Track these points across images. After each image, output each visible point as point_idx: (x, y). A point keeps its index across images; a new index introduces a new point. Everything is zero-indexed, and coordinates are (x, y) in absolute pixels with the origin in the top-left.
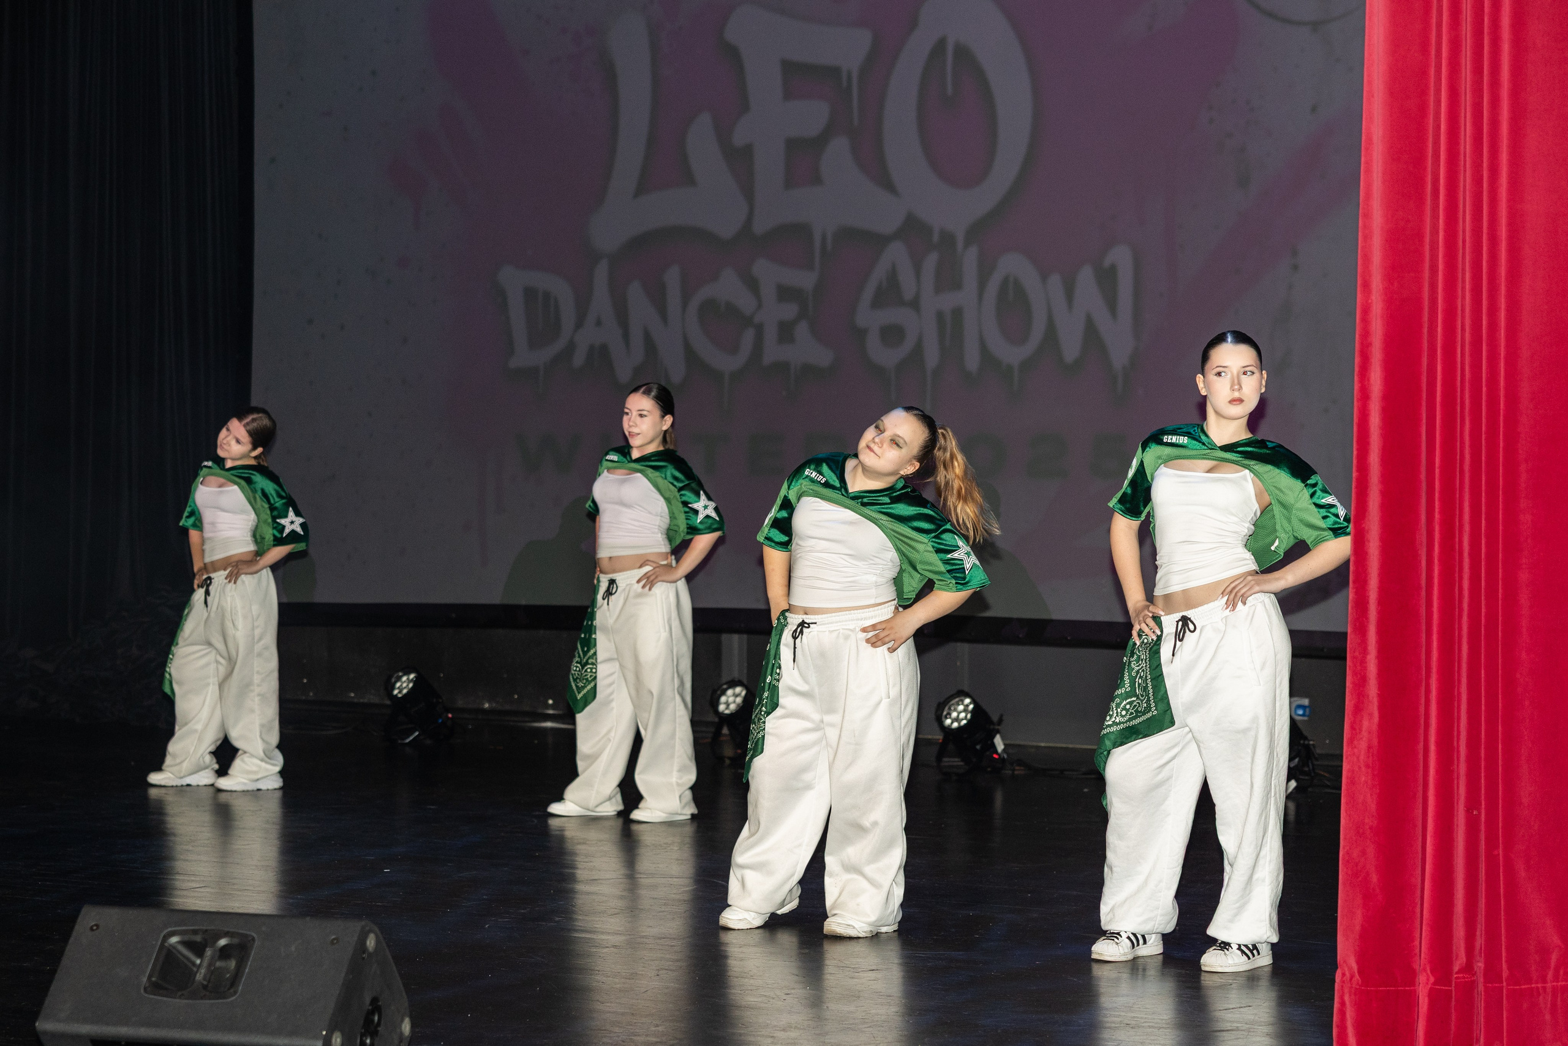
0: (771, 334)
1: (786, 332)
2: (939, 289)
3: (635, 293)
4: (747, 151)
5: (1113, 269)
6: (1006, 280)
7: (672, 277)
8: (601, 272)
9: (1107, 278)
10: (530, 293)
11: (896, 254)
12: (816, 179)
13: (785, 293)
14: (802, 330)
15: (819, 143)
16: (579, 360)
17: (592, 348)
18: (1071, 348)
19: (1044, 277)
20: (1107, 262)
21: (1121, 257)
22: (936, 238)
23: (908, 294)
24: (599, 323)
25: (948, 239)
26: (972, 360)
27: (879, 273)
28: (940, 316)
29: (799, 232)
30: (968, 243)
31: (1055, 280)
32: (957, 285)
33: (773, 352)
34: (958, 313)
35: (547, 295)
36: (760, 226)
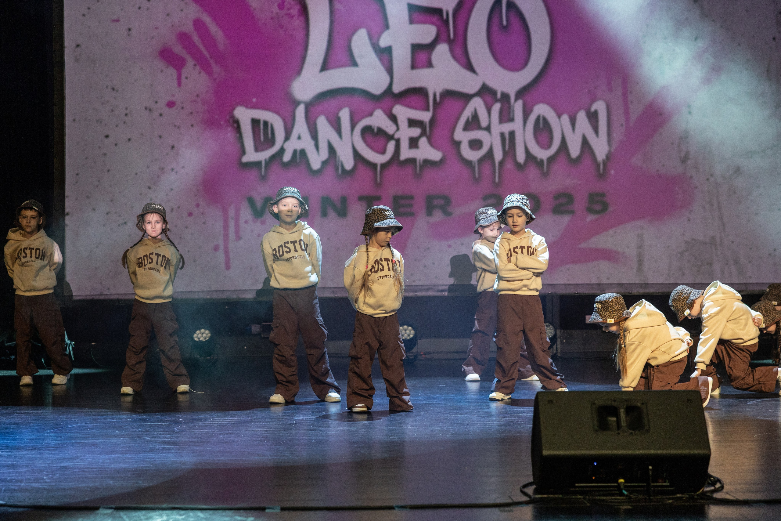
0: (405, 144)
1: (414, 143)
2: (501, 121)
3: (322, 123)
4: (389, 50)
5: (596, 113)
6: (538, 117)
7: (345, 115)
8: (300, 111)
9: (593, 117)
10: (255, 122)
11: (477, 104)
12: (430, 65)
13: (412, 123)
14: (423, 141)
15: (430, 47)
16: (287, 157)
17: (295, 152)
18: (575, 151)
19: (559, 116)
20: (593, 109)
21: (600, 106)
22: (499, 96)
23: (484, 123)
24: (299, 138)
25: (505, 97)
26: (521, 157)
27: (467, 113)
28: (502, 135)
29: (421, 92)
30: (517, 99)
31: (565, 118)
32: (512, 120)
33: (406, 153)
34: (512, 134)
35: (266, 123)
36: (397, 89)
